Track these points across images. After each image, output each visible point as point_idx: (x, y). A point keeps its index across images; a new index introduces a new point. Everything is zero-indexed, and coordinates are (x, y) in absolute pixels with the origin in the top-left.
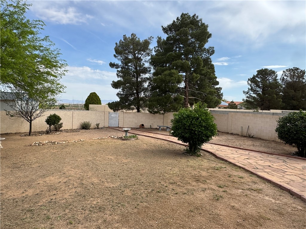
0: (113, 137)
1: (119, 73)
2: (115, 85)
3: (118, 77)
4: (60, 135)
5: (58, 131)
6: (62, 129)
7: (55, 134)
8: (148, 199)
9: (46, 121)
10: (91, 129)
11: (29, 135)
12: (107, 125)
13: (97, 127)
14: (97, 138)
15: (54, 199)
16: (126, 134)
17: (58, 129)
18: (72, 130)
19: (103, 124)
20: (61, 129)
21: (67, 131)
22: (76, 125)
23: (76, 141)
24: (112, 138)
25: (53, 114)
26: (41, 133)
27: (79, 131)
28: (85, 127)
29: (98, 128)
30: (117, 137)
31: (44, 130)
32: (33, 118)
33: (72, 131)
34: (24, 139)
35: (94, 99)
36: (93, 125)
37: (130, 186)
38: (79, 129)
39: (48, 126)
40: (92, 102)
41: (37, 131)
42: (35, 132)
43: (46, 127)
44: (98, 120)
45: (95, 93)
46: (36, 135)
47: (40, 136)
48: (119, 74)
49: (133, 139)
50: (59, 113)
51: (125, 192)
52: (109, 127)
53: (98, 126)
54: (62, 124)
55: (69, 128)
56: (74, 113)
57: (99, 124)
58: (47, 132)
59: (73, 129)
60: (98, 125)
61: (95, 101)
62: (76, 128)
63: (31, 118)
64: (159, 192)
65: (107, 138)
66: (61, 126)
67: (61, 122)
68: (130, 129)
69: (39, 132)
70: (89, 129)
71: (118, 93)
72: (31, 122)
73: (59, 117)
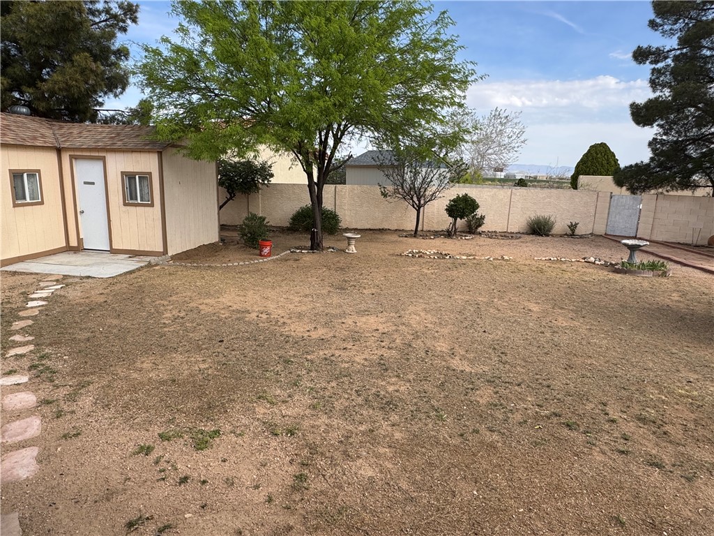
0: (592, 259)
1: (658, 78)
2: (642, 115)
3: (654, 91)
4: (470, 243)
5: (474, 233)
6: (484, 230)
7: (461, 238)
8: (517, 430)
9: (446, 210)
10: (552, 235)
11: (415, 237)
12: (600, 229)
13: (571, 232)
14: (547, 258)
15: (337, 355)
16: (631, 257)
17: (473, 228)
18: (503, 234)
19: (590, 226)
20: (480, 229)
21: (492, 235)
22: (518, 223)
23: (491, 259)
24: (589, 262)
25: (464, 194)
26: (437, 234)
27: (520, 237)
28: (539, 229)
29: (572, 235)
30: (603, 262)
31: (445, 227)
32: (422, 202)
33: (506, 235)
34: (400, 242)
35: (598, 162)
36: (560, 226)
37: (506, 382)
38: (523, 233)
39: (451, 220)
40: (591, 171)
41: (432, 229)
42: (429, 231)
43: (446, 222)
44: (576, 215)
45: (605, 144)
46: (424, 237)
47: (430, 241)
48: (657, 81)
49: (650, 274)
50: (473, 192)
51: (478, 392)
52: (606, 236)
53: (573, 231)
54: (483, 218)
55: (500, 227)
56: (515, 195)
57: (576, 224)
58: (449, 234)
59: (509, 231)
60: (573, 227)
61: (602, 165)
62: (515, 230)
63: (419, 201)
64: (568, 425)
65: (573, 260)
66: (480, 222)
67: (479, 212)
68: (648, 243)
69: (437, 232)
70: (548, 235)
71: (655, 139)
72: (419, 208)
73: (473, 201)
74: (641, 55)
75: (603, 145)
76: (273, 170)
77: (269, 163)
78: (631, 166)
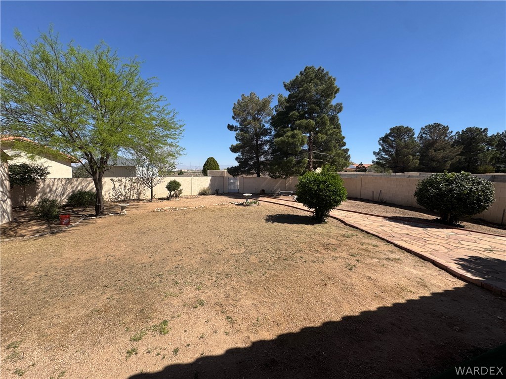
0: (233, 202)
2: (234, 149)
4: (180, 201)
5: (178, 197)
7: (175, 200)
9: (166, 187)
10: (211, 195)
11: (151, 201)
12: (226, 191)
14: (218, 204)
15: (180, 264)
16: (247, 200)
17: (178, 195)
19: (222, 190)
20: (181, 195)
22: (196, 191)
23: (197, 207)
24: (233, 204)
25: (173, 180)
26: (162, 199)
27: (199, 197)
28: (204, 193)
29: (218, 194)
30: (237, 203)
31: (165, 196)
33: (192, 197)
34: (145, 205)
35: (212, 164)
36: (212, 191)
38: (199, 195)
39: (169, 192)
40: (210, 168)
43: (166, 193)
44: (217, 186)
46: (157, 201)
47: (161, 203)
48: (238, 137)
49: (255, 205)
50: (178, 179)
51: (251, 259)
52: (229, 193)
53: (217, 192)
54: (181, 190)
55: (188, 194)
56: (193, 179)
57: (219, 190)
58: (168, 199)
59: (193, 195)
61: (213, 166)
62: (195, 194)
63: (152, 184)
66: (180, 192)
67: (181, 188)
68: (251, 195)
71: (237, 157)
72: (152, 187)
73: (178, 183)
74: (231, 128)
75: (212, 158)
76: (49, 170)
77: (45, 166)
78: (233, 167)
